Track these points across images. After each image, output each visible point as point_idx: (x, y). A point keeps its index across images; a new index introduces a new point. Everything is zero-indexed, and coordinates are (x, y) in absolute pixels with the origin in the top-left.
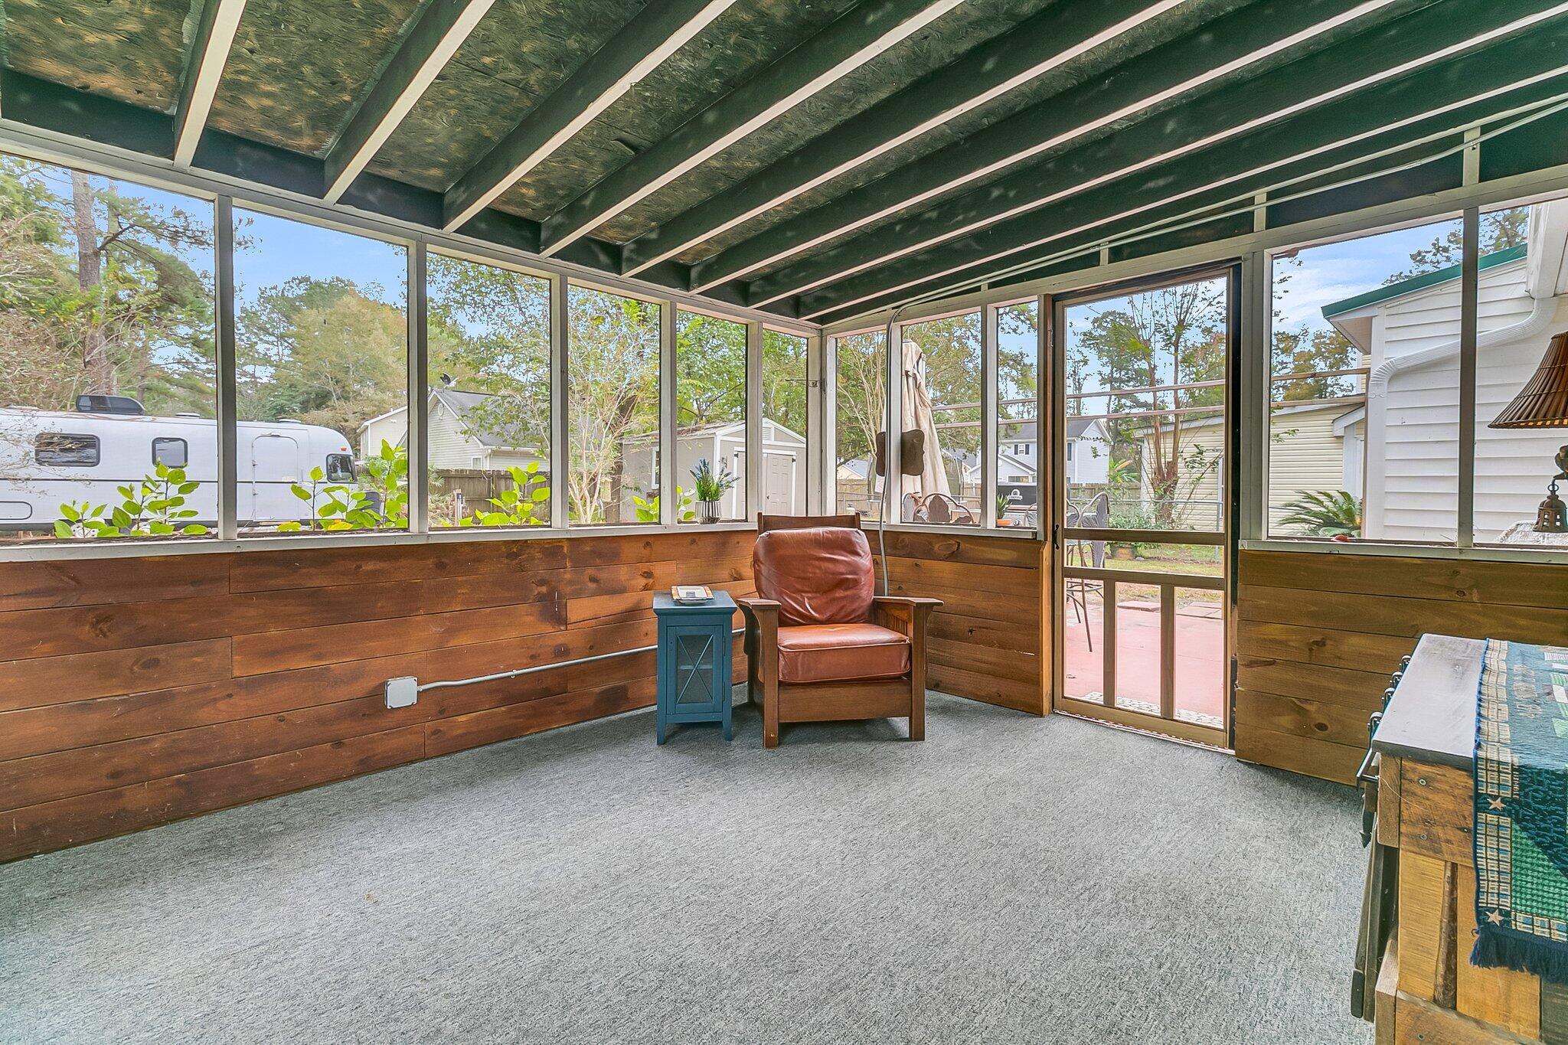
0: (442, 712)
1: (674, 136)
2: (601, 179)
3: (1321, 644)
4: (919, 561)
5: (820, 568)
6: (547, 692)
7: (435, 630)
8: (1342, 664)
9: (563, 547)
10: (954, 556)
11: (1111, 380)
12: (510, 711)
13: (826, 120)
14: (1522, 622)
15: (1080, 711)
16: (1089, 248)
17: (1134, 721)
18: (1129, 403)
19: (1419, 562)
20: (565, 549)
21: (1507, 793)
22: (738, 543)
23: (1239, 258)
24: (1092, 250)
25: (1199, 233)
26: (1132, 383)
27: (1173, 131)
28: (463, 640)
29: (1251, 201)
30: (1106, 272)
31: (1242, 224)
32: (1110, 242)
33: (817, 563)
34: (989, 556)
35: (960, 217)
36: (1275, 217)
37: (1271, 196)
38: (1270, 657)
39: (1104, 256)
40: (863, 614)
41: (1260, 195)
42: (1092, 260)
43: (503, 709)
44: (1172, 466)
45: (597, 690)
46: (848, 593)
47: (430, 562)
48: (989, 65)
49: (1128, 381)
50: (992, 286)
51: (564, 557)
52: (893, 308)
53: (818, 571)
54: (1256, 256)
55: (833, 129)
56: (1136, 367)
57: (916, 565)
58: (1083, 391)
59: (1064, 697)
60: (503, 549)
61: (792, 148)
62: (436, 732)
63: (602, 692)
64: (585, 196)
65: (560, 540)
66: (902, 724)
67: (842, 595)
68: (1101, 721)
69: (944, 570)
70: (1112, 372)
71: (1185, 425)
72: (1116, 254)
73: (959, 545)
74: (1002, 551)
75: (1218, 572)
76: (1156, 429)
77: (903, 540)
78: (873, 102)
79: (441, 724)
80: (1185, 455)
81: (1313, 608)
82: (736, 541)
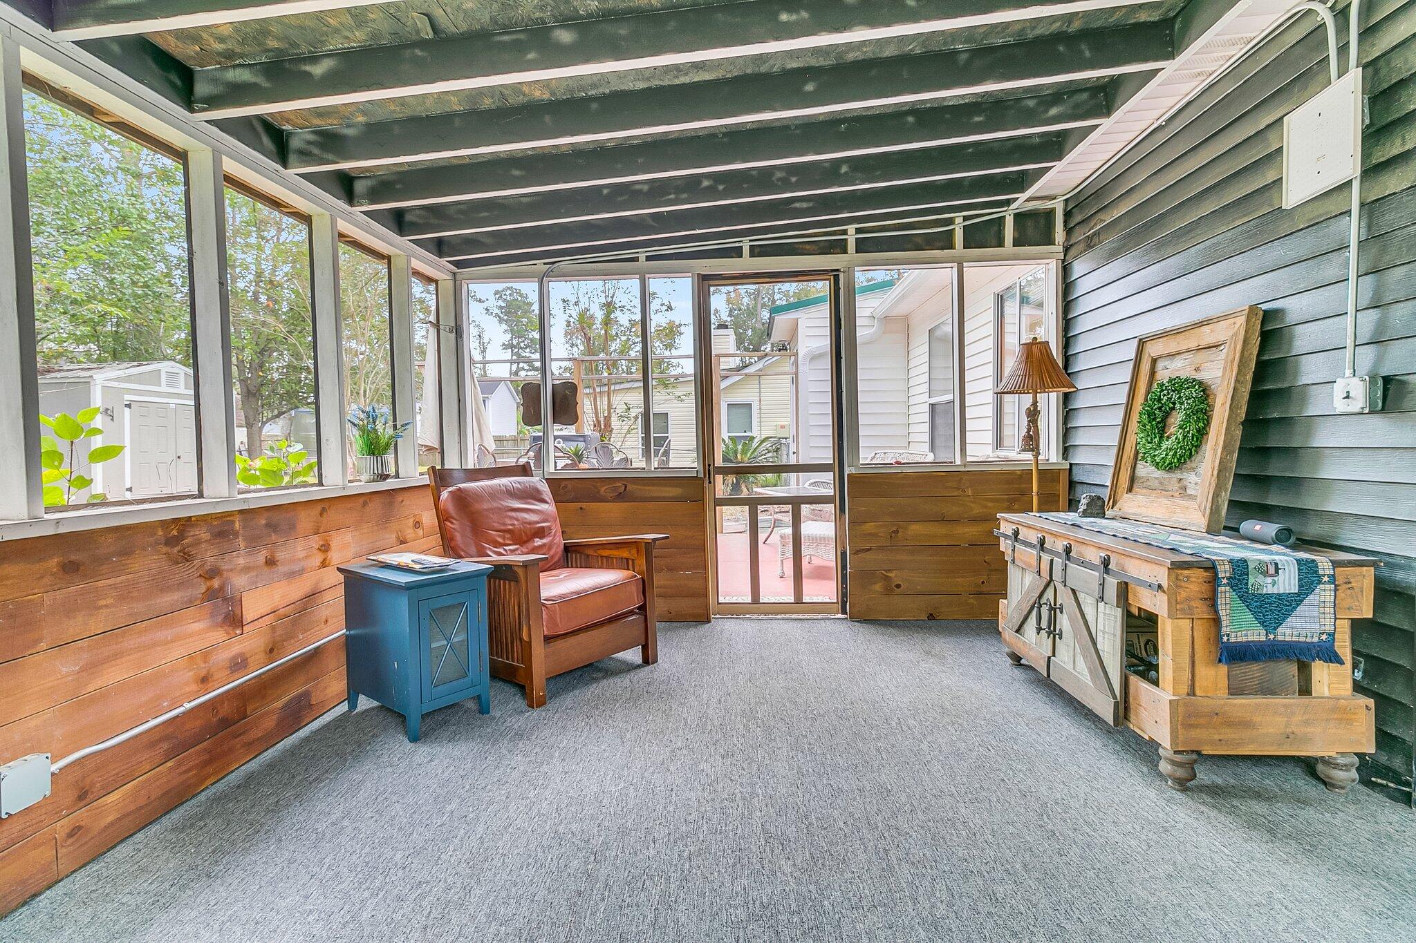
0: (81, 797)
1: (499, 38)
2: (352, 48)
3: (896, 532)
4: (584, 505)
5: (517, 519)
6: (225, 723)
7: (66, 667)
8: (908, 543)
9: (233, 522)
10: (621, 497)
11: (512, 347)
12: (179, 765)
13: (648, 79)
14: (990, 504)
15: (735, 611)
16: (735, 242)
17: (776, 610)
18: (526, 367)
19: (944, 474)
20: (237, 525)
21: (1228, 575)
22: (402, 501)
23: (838, 270)
24: (737, 245)
25: (808, 247)
26: (528, 350)
27: (846, 173)
28: (113, 675)
29: (845, 232)
30: (747, 264)
31: (841, 247)
32: (750, 241)
33: (513, 514)
34: (655, 494)
35: (672, 196)
36: (862, 246)
37: (858, 231)
38: (867, 546)
39: (746, 251)
40: (559, 560)
41: (851, 229)
42: (738, 252)
43: (169, 764)
44: (608, 419)
45: (279, 704)
46: (544, 541)
47: (53, 563)
48: (810, 87)
49: (526, 348)
50: (648, 258)
51: (236, 534)
52: (545, 264)
53: (516, 522)
54: (849, 271)
55: (644, 90)
56: (531, 336)
57: (581, 508)
58: (488, 358)
59: (719, 603)
60: (160, 532)
61: (593, 92)
62: (75, 831)
63: (284, 706)
64: (314, 59)
65: (231, 514)
66: (633, 655)
67: (539, 543)
68: (747, 616)
69: (614, 510)
70: (512, 340)
71: (617, 387)
72: (756, 252)
73: (626, 487)
74: (668, 489)
75: (830, 492)
76: (594, 389)
77: (566, 486)
78: (695, 80)
79: (82, 815)
80: (618, 411)
81: (892, 509)
82: (401, 499)
